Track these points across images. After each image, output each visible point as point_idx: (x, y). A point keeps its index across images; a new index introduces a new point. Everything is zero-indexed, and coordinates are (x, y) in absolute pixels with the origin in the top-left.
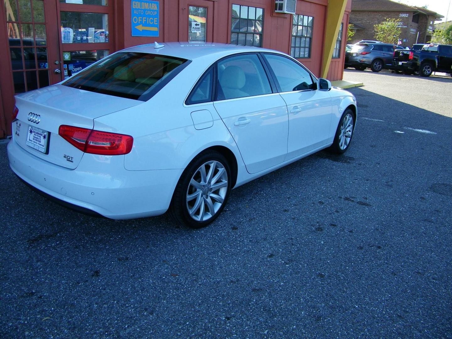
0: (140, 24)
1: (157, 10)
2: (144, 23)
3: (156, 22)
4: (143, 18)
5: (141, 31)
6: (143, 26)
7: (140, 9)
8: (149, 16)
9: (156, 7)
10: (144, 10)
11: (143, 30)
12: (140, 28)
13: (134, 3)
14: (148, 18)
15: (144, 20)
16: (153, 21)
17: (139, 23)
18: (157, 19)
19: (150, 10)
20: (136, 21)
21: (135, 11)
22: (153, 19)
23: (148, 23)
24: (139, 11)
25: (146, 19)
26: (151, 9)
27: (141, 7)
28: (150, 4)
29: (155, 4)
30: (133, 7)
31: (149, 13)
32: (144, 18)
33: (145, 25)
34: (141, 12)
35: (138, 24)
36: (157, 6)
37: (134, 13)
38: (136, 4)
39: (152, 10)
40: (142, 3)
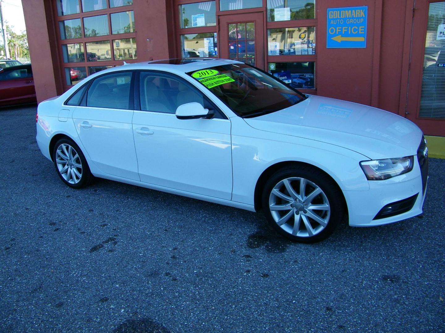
0: (338, 35)
1: (364, 16)
2: (343, 33)
3: (361, 31)
4: (342, 28)
5: (340, 42)
6: (342, 36)
7: (339, 19)
8: (352, 25)
9: (362, 14)
10: (345, 19)
11: (342, 41)
12: (338, 39)
13: (331, 13)
14: (350, 28)
15: (344, 30)
16: (358, 30)
17: (337, 33)
18: (364, 27)
19: (353, 18)
20: (333, 31)
21: (332, 21)
22: (357, 28)
23: (350, 33)
24: (337, 21)
25: (348, 29)
26: (354, 16)
27: (340, 16)
28: (354, 11)
29: (361, 10)
30: (330, 18)
31: (352, 21)
32: (344, 28)
33: (346, 35)
34: (339, 21)
35: (335, 35)
36: (364, 12)
37: (331, 23)
38: (333, 14)
39: (355, 18)
40: (342, 12)
